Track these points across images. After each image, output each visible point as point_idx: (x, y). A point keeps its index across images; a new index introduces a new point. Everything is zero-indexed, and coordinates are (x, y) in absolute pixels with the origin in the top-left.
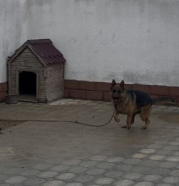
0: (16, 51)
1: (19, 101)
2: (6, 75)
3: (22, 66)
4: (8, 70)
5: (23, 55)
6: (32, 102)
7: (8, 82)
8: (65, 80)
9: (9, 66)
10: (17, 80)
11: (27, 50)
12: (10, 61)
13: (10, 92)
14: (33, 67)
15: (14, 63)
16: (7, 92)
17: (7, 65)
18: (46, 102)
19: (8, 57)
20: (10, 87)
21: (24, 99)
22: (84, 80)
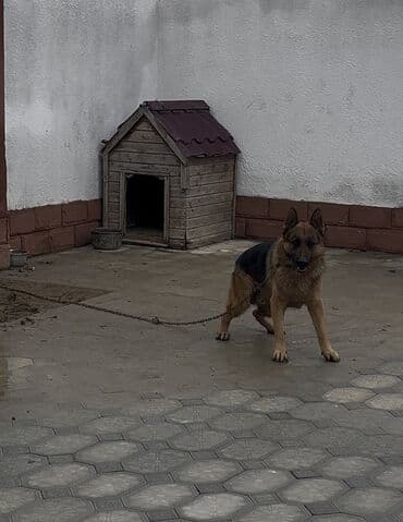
0: (120, 127)
1: (123, 243)
2: (97, 183)
3: (132, 162)
4: (101, 172)
5: (135, 136)
6: (152, 246)
7: (102, 200)
8: (238, 197)
9: (105, 163)
10: (122, 195)
11: (143, 126)
12: (108, 150)
13: (105, 223)
14: (157, 165)
15: (115, 156)
16: (101, 222)
17: (101, 160)
18: (185, 246)
19: (103, 142)
20: (106, 210)
21: (139, 239)
22: (279, 196)
